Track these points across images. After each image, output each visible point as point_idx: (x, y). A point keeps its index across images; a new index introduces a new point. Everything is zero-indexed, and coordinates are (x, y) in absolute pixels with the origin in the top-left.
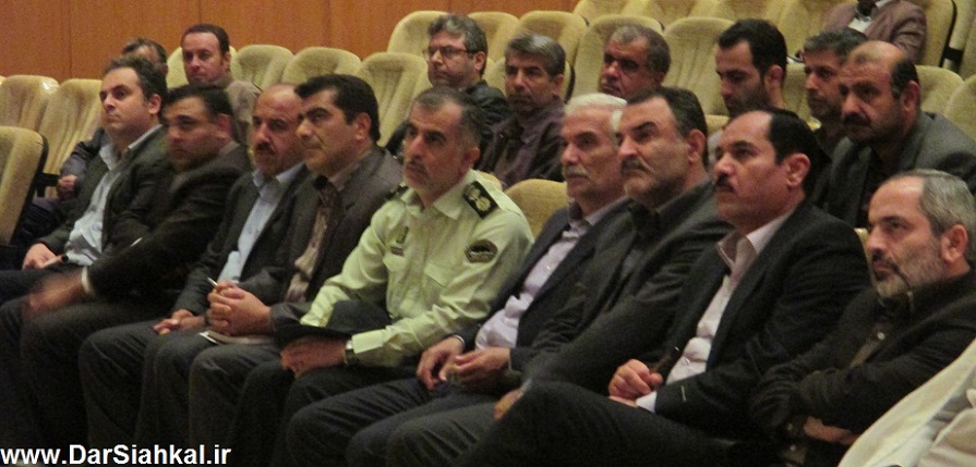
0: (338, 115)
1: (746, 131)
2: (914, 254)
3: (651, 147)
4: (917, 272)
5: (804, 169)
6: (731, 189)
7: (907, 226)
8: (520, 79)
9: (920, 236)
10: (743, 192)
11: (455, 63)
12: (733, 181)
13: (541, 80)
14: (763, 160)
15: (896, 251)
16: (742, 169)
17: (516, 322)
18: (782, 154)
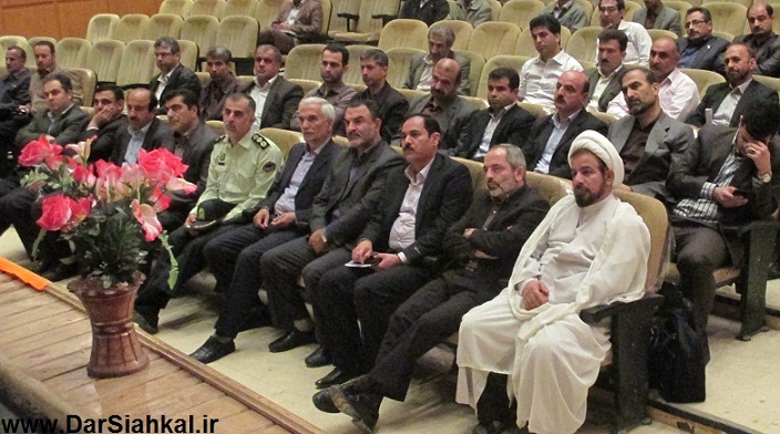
0: (185, 107)
1: (413, 125)
2: (505, 179)
3: (361, 127)
4: (507, 187)
5: (438, 139)
6: (412, 149)
7: (502, 168)
8: (214, 68)
9: (507, 172)
10: (418, 150)
11: (167, 60)
12: (413, 146)
13: (223, 66)
14: (424, 136)
15: (497, 178)
16: (416, 141)
17: (293, 200)
18: (430, 133)
